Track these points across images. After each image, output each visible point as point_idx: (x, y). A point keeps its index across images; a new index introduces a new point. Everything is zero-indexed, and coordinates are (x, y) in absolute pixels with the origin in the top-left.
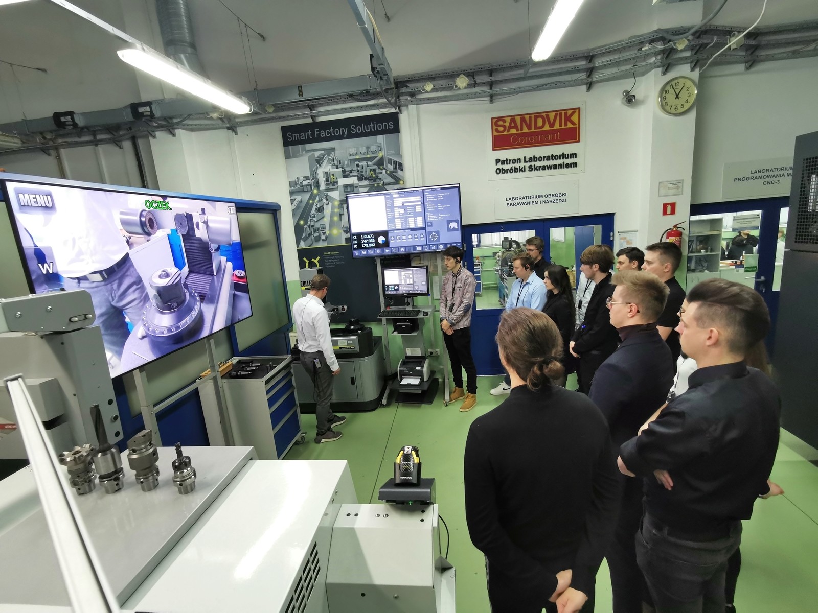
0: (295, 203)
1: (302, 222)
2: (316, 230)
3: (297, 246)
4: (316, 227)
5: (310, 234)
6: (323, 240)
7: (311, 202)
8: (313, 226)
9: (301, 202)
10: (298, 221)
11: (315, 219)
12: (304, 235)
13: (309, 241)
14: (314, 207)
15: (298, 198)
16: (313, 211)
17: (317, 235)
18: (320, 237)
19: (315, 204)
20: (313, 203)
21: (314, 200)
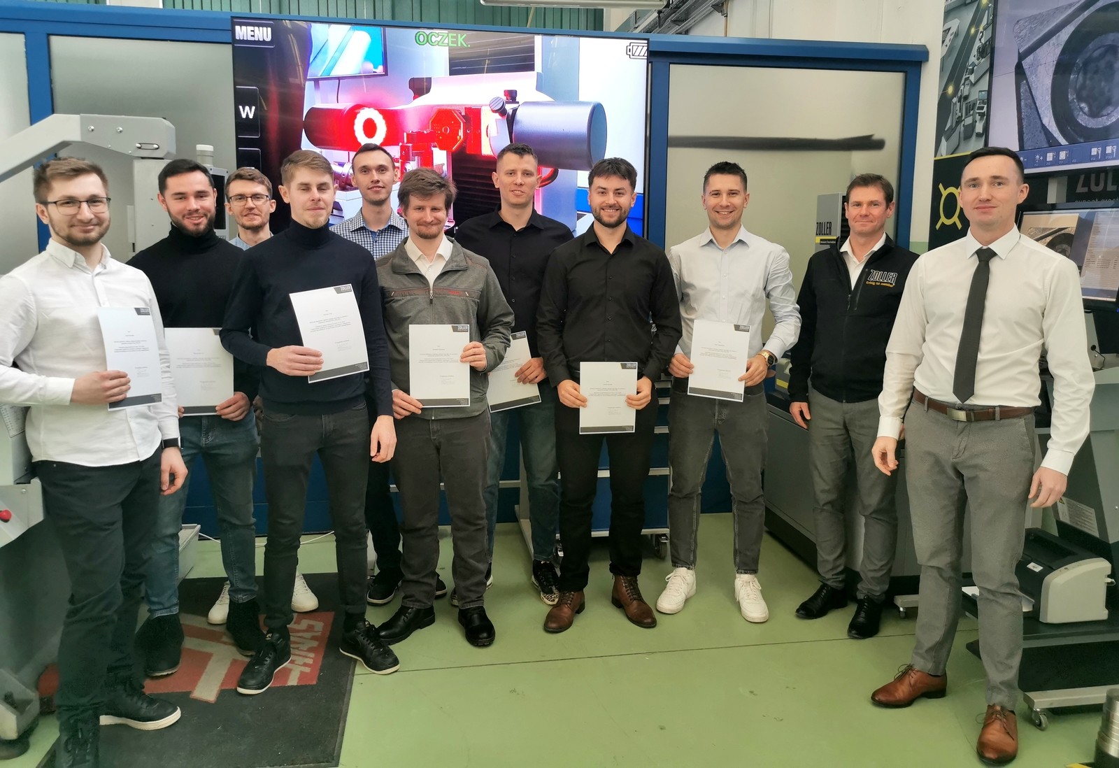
0: (949, 37)
1: (950, 90)
2: (971, 107)
3: (935, 156)
4: (971, 99)
5: (959, 120)
6: (979, 135)
7: (973, 31)
8: (966, 98)
9: (957, 35)
10: (946, 88)
11: (972, 78)
12: (949, 125)
13: (955, 136)
14: (977, 44)
15: (954, 24)
16: (973, 59)
17: (969, 121)
18: (973, 125)
19: (979, 35)
20: (977, 32)
21: (978, 27)
